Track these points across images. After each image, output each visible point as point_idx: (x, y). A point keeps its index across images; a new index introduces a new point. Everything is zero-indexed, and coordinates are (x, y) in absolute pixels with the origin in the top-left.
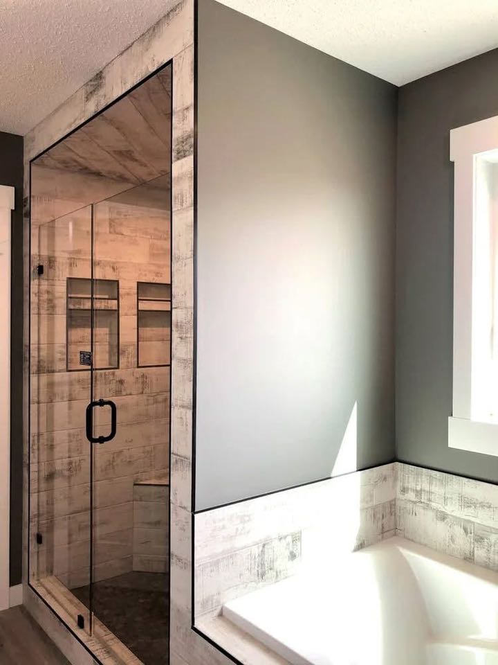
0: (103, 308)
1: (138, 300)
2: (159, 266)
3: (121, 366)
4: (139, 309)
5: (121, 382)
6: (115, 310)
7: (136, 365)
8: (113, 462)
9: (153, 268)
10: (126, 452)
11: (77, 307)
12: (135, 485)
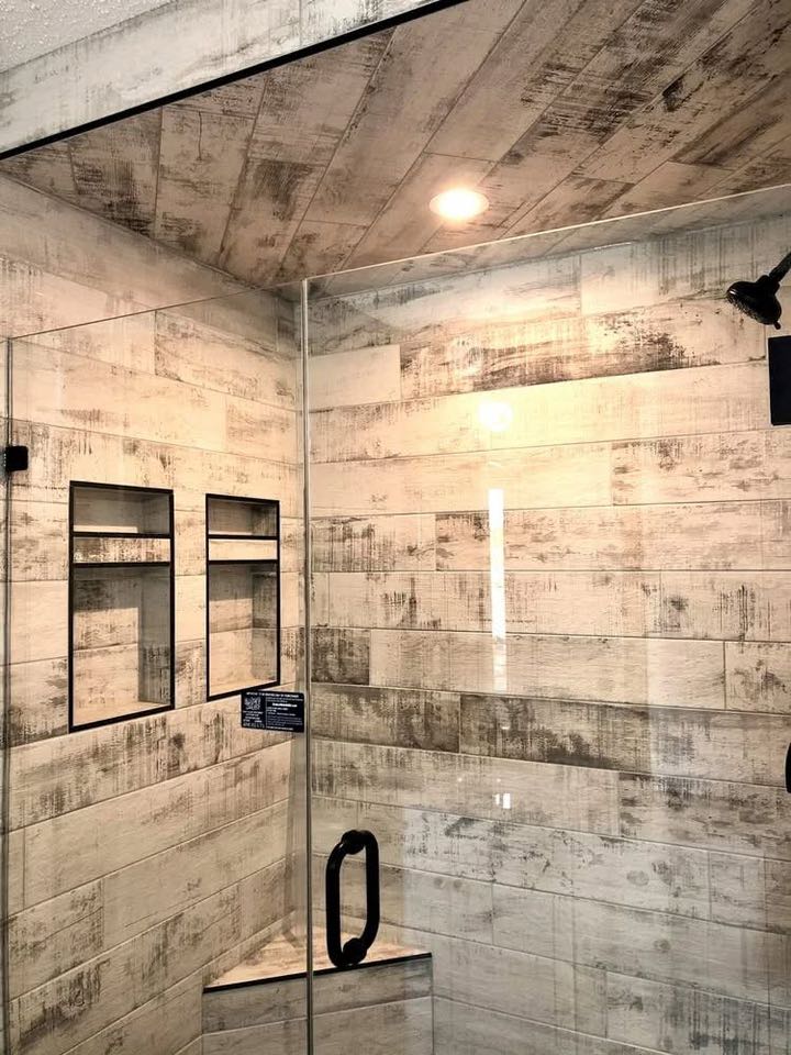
0: (143, 559)
1: (209, 537)
2: (244, 459)
3: (179, 700)
4: (210, 559)
5: (178, 741)
6: (165, 564)
7: (205, 696)
8: (165, 946)
9: (232, 462)
10: (189, 915)
11: (92, 558)
12: (207, 991)
